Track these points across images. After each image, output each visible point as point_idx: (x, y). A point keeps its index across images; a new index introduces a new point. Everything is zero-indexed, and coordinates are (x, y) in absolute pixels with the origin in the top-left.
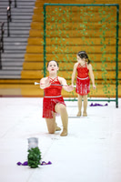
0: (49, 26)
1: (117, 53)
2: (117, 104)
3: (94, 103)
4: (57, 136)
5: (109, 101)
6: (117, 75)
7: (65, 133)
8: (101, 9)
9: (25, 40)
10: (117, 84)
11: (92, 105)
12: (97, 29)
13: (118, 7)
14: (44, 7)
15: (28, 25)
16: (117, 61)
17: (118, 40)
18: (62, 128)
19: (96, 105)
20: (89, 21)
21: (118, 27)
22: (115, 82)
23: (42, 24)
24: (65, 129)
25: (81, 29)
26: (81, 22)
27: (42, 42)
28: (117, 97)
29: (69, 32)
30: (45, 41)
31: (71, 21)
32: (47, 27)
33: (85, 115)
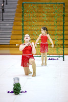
0: (26, 15)
1: (64, 30)
2: (64, 59)
3: (51, 58)
4: (30, 77)
5: (59, 57)
6: (64, 42)
7: (34, 75)
8: (54, 6)
9: (12, 22)
10: (64, 48)
11: (49, 59)
12: (52, 16)
13: (64, 4)
14: (23, 4)
15: (14, 14)
16: (63, 35)
17: (64, 23)
18: (33, 72)
19: (52, 59)
20: (48, 12)
21: (64, 15)
22: (62, 46)
23: (21, 14)
24: (34, 73)
25: (43, 17)
26: (44, 12)
27: (22, 24)
28: (64, 54)
29: (37, 18)
30: (23, 23)
31: (38, 12)
32: (24, 15)
33: (46, 65)
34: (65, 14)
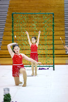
0: (15, 25)
1: (53, 40)
2: (54, 68)
5: (49, 67)
6: (54, 52)
8: (44, 16)
9: (2, 33)
10: (54, 57)
11: (40, 69)
12: (42, 27)
13: (53, 14)
14: (12, 14)
15: (4, 24)
16: (53, 44)
17: (54, 33)
18: (23, 82)
19: (42, 69)
20: (37, 22)
21: (53, 25)
22: (52, 56)
23: (11, 24)
24: (25, 83)
25: (33, 27)
26: (33, 23)
27: (12, 34)
28: (54, 64)
29: (27, 28)
31: (28, 22)
32: (14, 26)
33: (36, 75)
34: (55, 24)
